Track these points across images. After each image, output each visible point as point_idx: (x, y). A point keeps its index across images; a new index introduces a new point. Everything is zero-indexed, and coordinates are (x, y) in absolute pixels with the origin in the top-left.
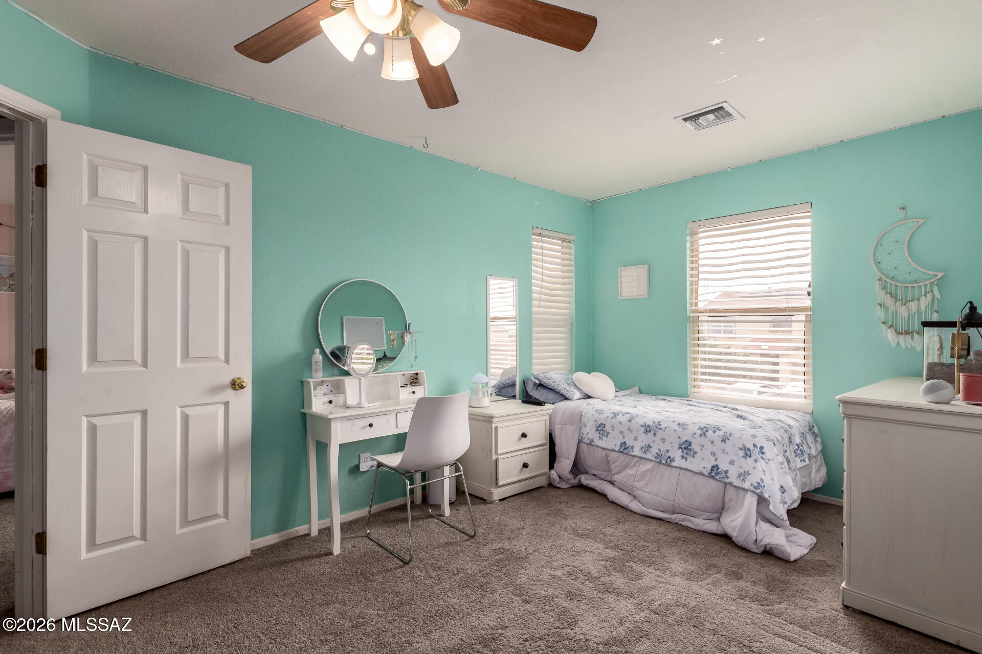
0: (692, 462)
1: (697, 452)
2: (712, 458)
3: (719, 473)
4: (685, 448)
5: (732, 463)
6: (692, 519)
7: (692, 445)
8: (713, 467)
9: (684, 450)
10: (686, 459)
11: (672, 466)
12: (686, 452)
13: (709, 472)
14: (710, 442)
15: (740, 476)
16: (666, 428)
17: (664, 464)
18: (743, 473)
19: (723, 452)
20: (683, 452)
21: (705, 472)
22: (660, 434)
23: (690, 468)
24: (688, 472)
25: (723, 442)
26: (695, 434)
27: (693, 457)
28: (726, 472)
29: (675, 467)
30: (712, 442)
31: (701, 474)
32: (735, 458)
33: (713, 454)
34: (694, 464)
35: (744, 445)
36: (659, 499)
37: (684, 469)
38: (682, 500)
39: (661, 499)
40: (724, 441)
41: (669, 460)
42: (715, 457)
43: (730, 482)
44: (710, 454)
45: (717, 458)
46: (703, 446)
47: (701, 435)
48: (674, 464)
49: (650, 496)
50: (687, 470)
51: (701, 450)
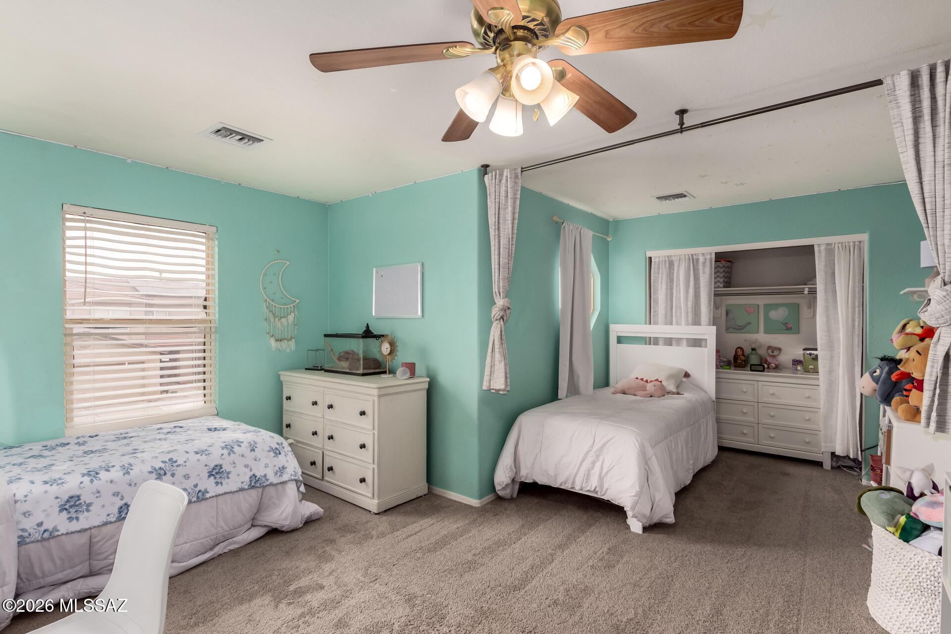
0: (228, 484)
1: (231, 472)
2: (247, 470)
3: (258, 480)
4: (217, 473)
5: (266, 466)
6: (235, 539)
7: (223, 467)
8: (251, 477)
9: (217, 476)
10: (221, 483)
11: (207, 499)
12: (219, 477)
13: (249, 483)
14: (241, 457)
15: (276, 474)
16: (185, 462)
17: (195, 502)
18: (278, 470)
19: (256, 460)
20: (215, 478)
21: (245, 486)
22: (180, 472)
23: (228, 491)
24: (227, 495)
25: (252, 452)
26: (222, 455)
27: (228, 478)
28: (265, 476)
29: (210, 497)
30: (243, 456)
31: (241, 490)
32: (267, 461)
33: (246, 466)
34: (230, 485)
35: (270, 447)
36: (200, 541)
37: (222, 494)
38: (225, 527)
39: (204, 540)
40: (253, 450)
41: (200, 494)
42: (249, 468)
43: (271, 483)
44: (244, 468)
45: (251, 468)
46: (234, 463)
47: (229, 454)
48: (208, 496)
49: (188, 545)
50: (226, 493)
51: (234, 467)
